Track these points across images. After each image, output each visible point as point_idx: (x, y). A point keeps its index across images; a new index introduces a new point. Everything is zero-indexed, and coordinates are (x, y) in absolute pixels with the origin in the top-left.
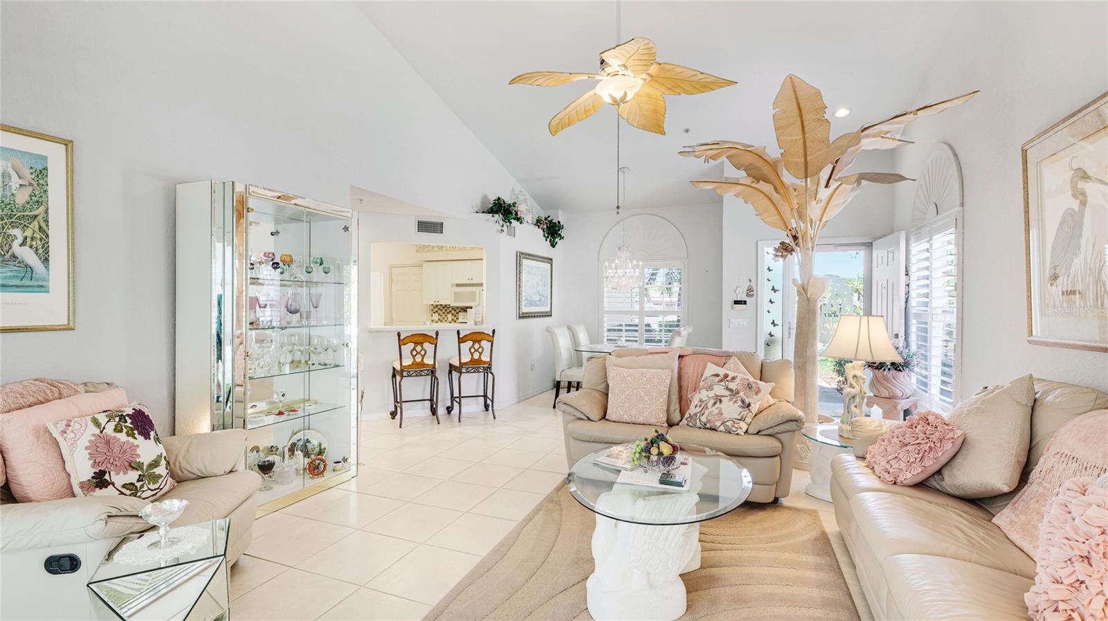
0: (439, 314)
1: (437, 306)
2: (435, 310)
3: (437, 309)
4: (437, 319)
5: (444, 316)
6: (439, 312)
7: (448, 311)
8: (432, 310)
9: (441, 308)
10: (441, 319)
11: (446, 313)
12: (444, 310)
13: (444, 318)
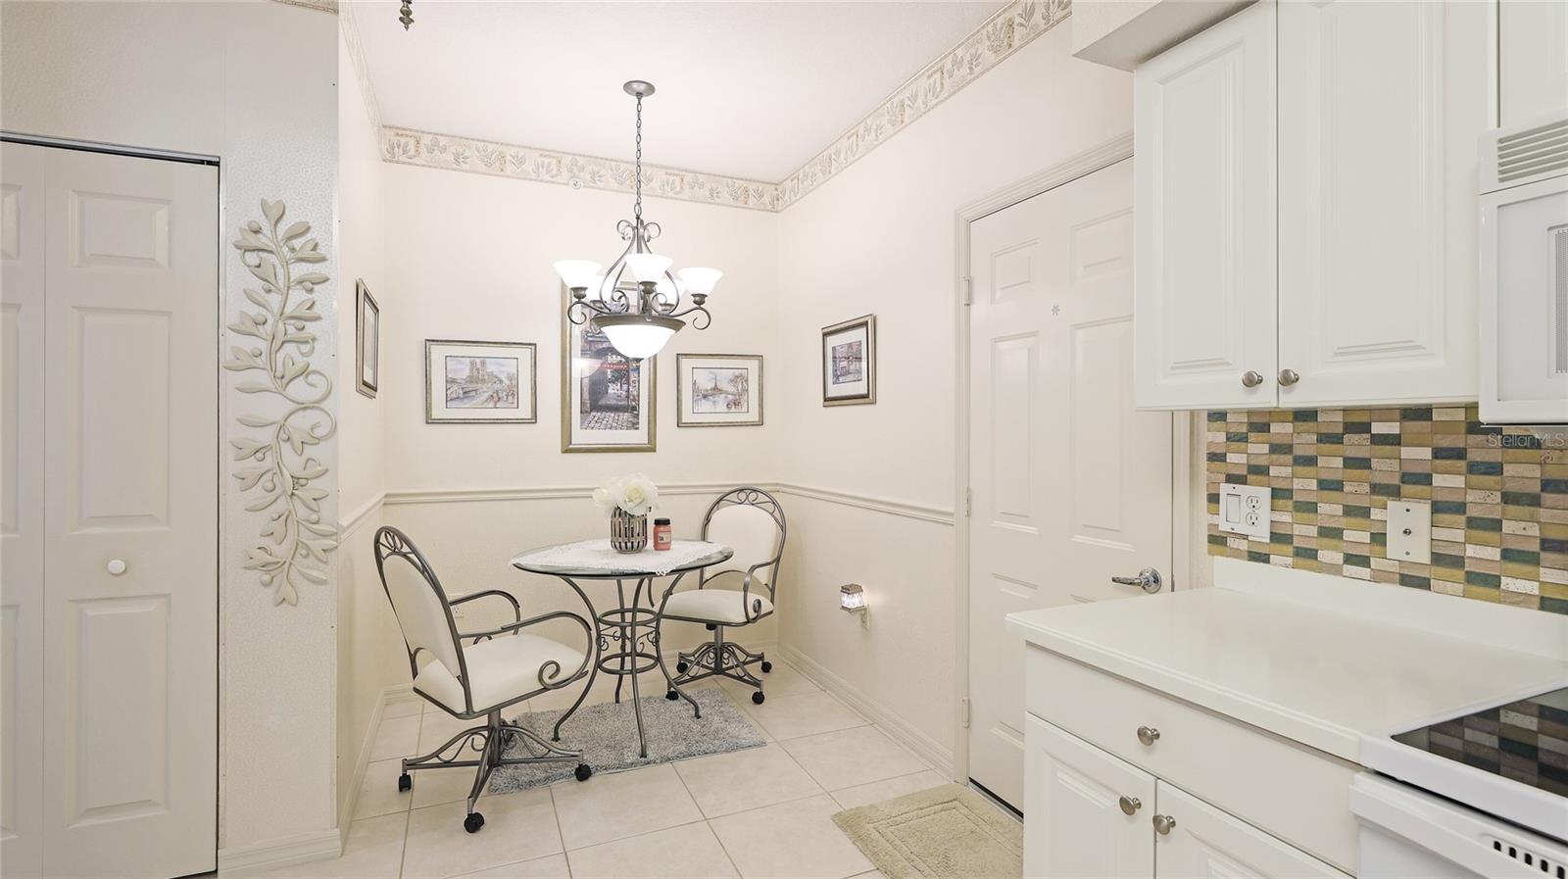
0: (1276, 494)
1: (1259, 423)
2: (1237, 459)
3: (1258, 449)
4: (1262, 533)
5: (1330, 510)
6: (1280, 471)
7: (1385, 469)
8: (1215, 457)
9: (1305, 441)
10: (1304, 532)
11: (1356, 489)
12: (1332, 464)
13: (1331, 533)
